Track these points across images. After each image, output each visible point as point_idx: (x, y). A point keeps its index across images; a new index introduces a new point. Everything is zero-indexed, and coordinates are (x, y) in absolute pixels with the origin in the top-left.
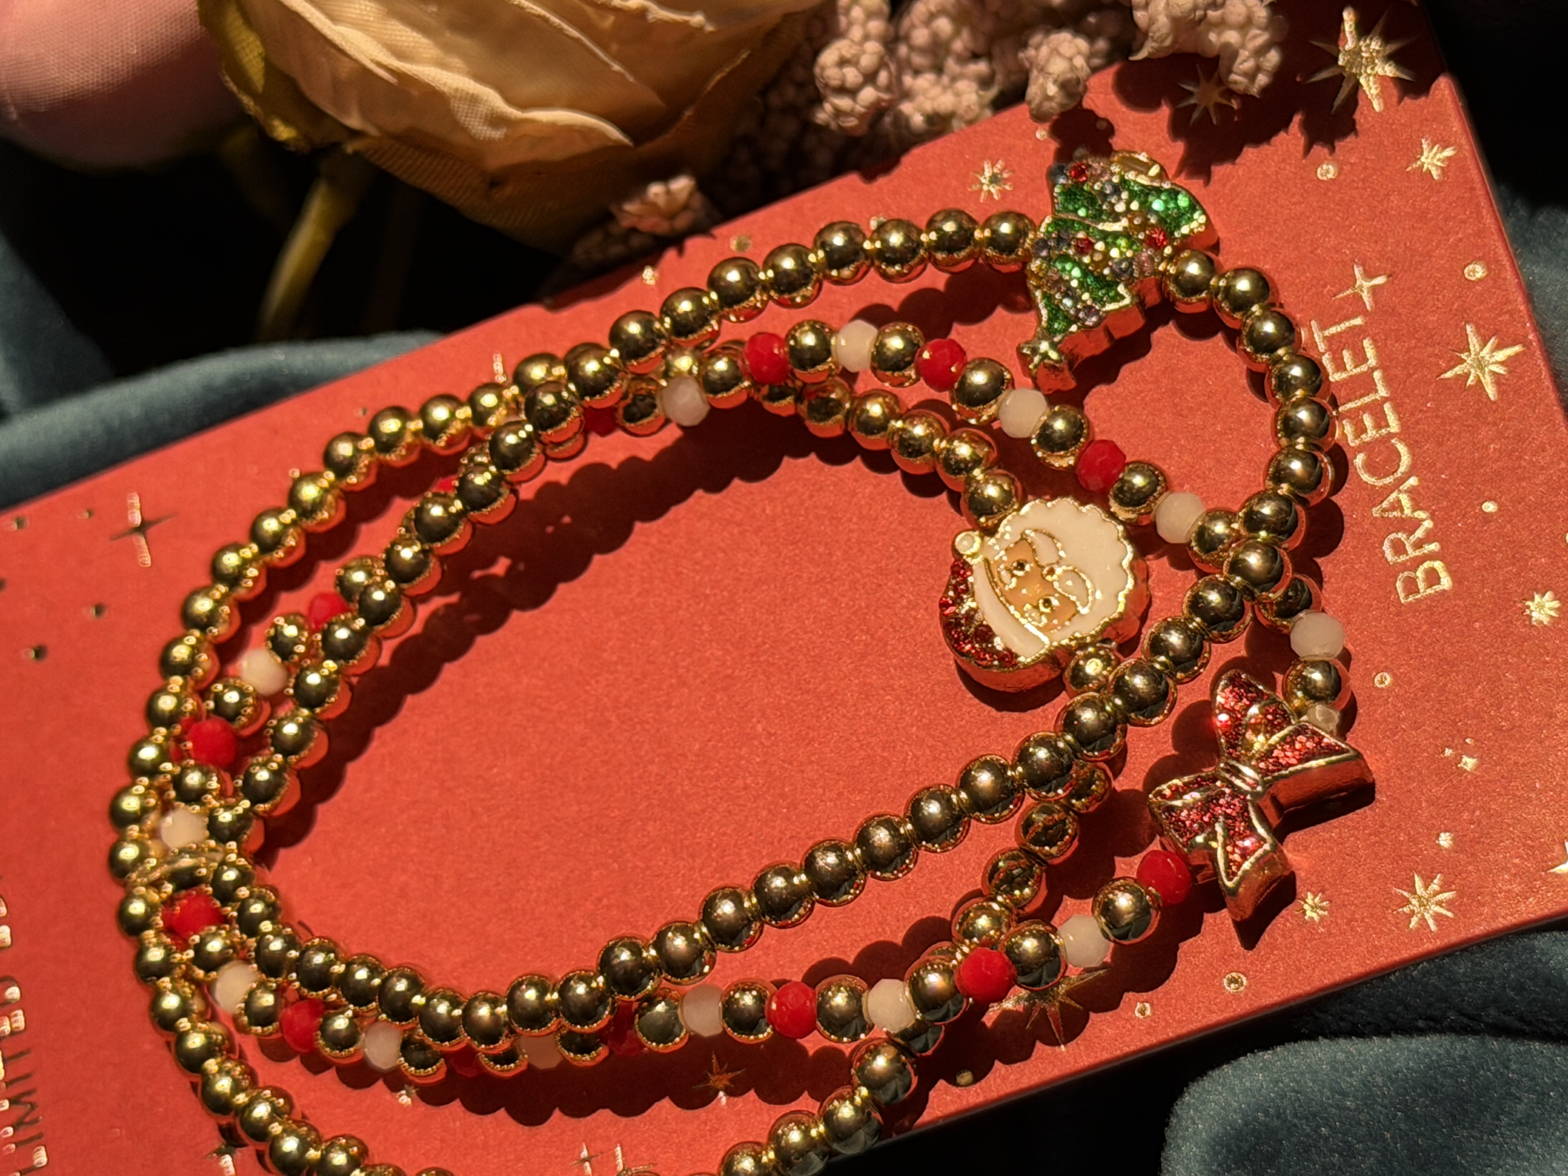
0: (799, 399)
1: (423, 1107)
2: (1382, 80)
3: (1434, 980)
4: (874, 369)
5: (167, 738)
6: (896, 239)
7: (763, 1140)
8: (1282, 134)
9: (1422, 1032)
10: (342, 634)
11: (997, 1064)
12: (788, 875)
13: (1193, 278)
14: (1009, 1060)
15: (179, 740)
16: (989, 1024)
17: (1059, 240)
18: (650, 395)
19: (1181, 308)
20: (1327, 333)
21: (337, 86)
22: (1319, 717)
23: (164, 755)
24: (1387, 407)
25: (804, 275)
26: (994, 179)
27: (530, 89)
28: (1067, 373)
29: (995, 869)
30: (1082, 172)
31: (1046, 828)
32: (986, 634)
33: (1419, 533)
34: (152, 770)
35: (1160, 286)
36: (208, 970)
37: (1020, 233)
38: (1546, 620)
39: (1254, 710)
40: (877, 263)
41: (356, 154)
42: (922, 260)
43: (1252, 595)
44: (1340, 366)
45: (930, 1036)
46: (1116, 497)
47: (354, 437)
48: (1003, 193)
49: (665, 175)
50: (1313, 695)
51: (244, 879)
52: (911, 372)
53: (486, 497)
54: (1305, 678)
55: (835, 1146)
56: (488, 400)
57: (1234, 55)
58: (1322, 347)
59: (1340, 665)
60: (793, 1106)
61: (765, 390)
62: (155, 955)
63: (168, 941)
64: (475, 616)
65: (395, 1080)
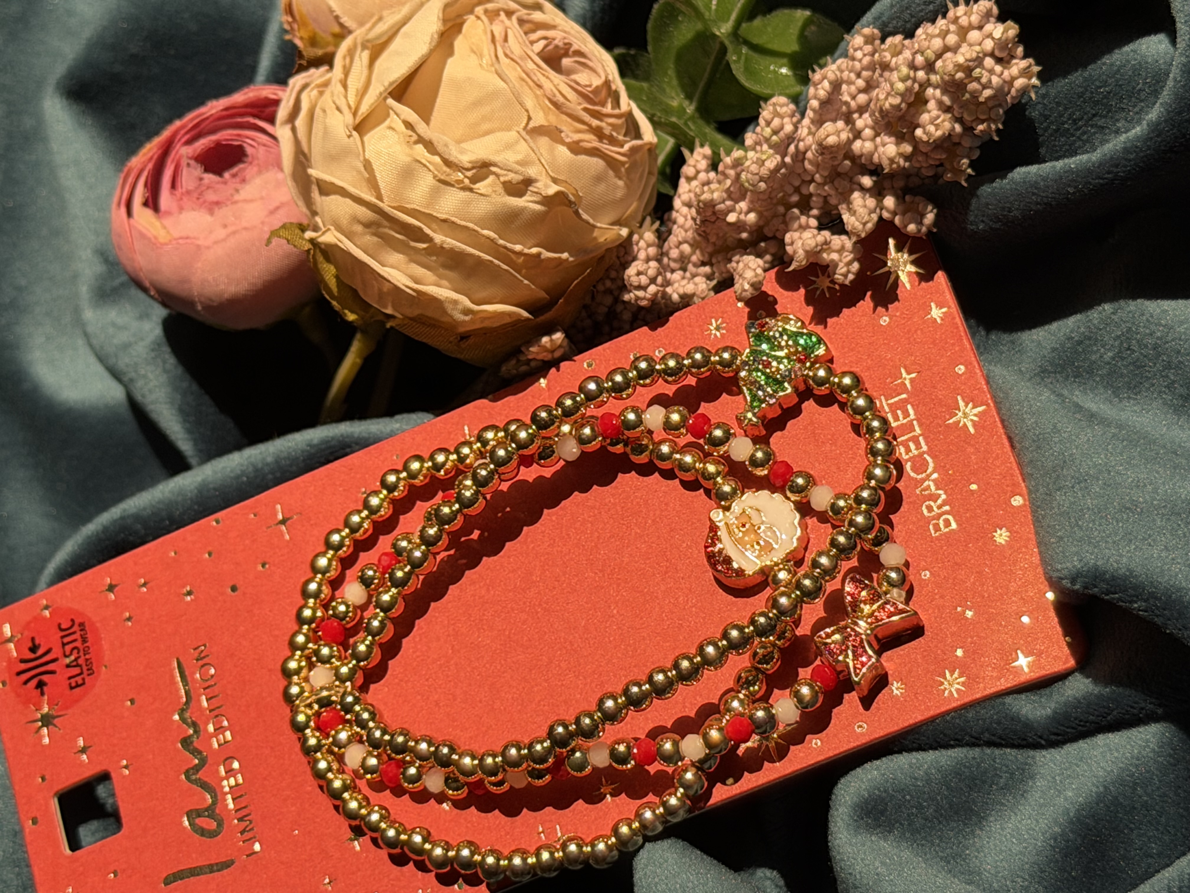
0: (626, 445)
1: (456, 811)
2: (909, 274)
3: (957, 721)
4: (664, 429)
5: (308, 630)
6: (672, 363)
7: (633, 817)
8: (862, 302)
9: (953, 747)
10: (399, 574)
11: (746, 773)
12: (640, 686)
13: (821, 378)
14: (751, 772)
15: (315, 631)
16: (741, 754)
17: (754, 360)
18: (551, 446)
19: (815, 392)
20: (890, 402)
21: (381, 296)
22: (895, 595)
23: (308, 640)
24: (921, 438)
25: (627, 383)
26: (718, 329)
27: (482, 294)
28: (761, 428)
29: (740, 678)
30: (763, 326)
31: (764, 656)
32: (728, 561)
33: (939, 501)
34: (303, 648)
35: (805, 382)
36: (340, 748)
37: (734, 357)
38: (1003, 542)
39: (864, 593)
40: (663, 375)
41: (392, 327)
42: (685, 373)
43: (861, 538)
44: (897, 419)
45: (712, 761)
46: (789, 489)
47: (397, 472)
48: (722, 334)
49: (549, 332)
50: (892, 584)
51: (357, 701)
52: (683, 431)
53: (471, 502)
54: (888, 577)
55: (669, 818)
56: (466, 450)
57: (836, 266)
58: (887, 409)
59: (904, 569)
60: (645, 800)
61: (608, 441)
62: (312, 742)
63: (318, 734)
64: (464, 561)
65: (441, 798)
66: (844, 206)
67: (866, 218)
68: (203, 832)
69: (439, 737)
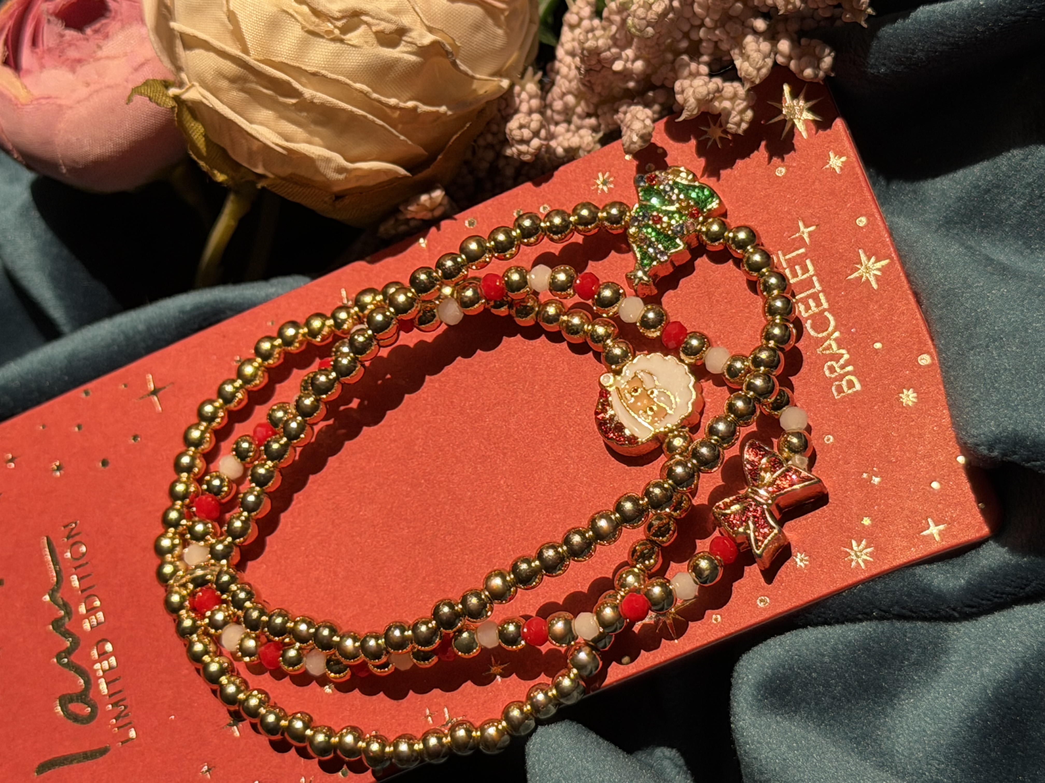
0: (510, 307)
1: (339, 694)
2: (806, 121)
3: (865, 594)
4: (551, 290)
5: (182, 506)
6: (557, 220)
7: (524, 699)
8: (756, 152)
9: (861, 621)
10: (275, 446)
11: (642, 651)
12: (529, 562)
13: (715, 233)
14: (648, 650)
15: (189, 507)
16: (636, 631)
17: (644, 216)
18: (432, 310)
19: (709, 248)
20: (787, 257)
21: (251, 155)
22: (797, 462)
23: (182, 516)
24: (821, 296)
25: (510, 243)
26: (605, 183)
27: (356, 152)
28: (653, 287)
29: (634, 551)
30: (653, 180)
31: (659, 528)
32: (620, 428)
33: (842, 361)
34: (176, 524)
35: (698, 237)
36: (216, 629)
37: (622, 213)
38: (910, 404)
39: (764, 461)
40: (548, 233)
41: (263, 188)
42: (572, 230)
43: (759, 401)
44: (795, 275)
45: (607, 640)
46: (683, 351)
47: (271, 339)
48: (609, 189)
49: (428, 189)
50: (793, 450)
51: (233, 580)
52: (571, 291)
53: (348, 371)
54: (789, 442)
55: (562, 700)
56: (343, 315)
57: (729, 114)
58: (784, 265)
59: (806, 434)
60: (537, 681)
61: (492, 303)
62: (188, 623)
63: (193, 615)
64: (343, 431)
65: (323, 681)
66: (737, 51)
67: (761, 63)
68: (76, 718)
69: (319, 618)
